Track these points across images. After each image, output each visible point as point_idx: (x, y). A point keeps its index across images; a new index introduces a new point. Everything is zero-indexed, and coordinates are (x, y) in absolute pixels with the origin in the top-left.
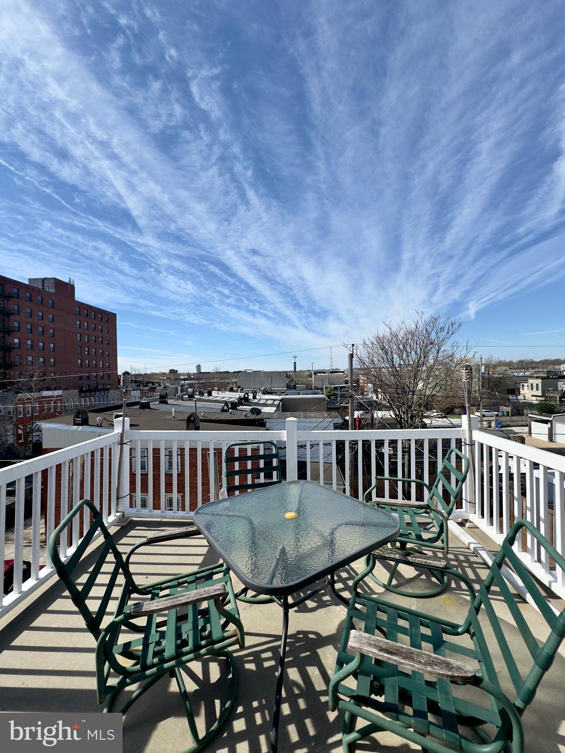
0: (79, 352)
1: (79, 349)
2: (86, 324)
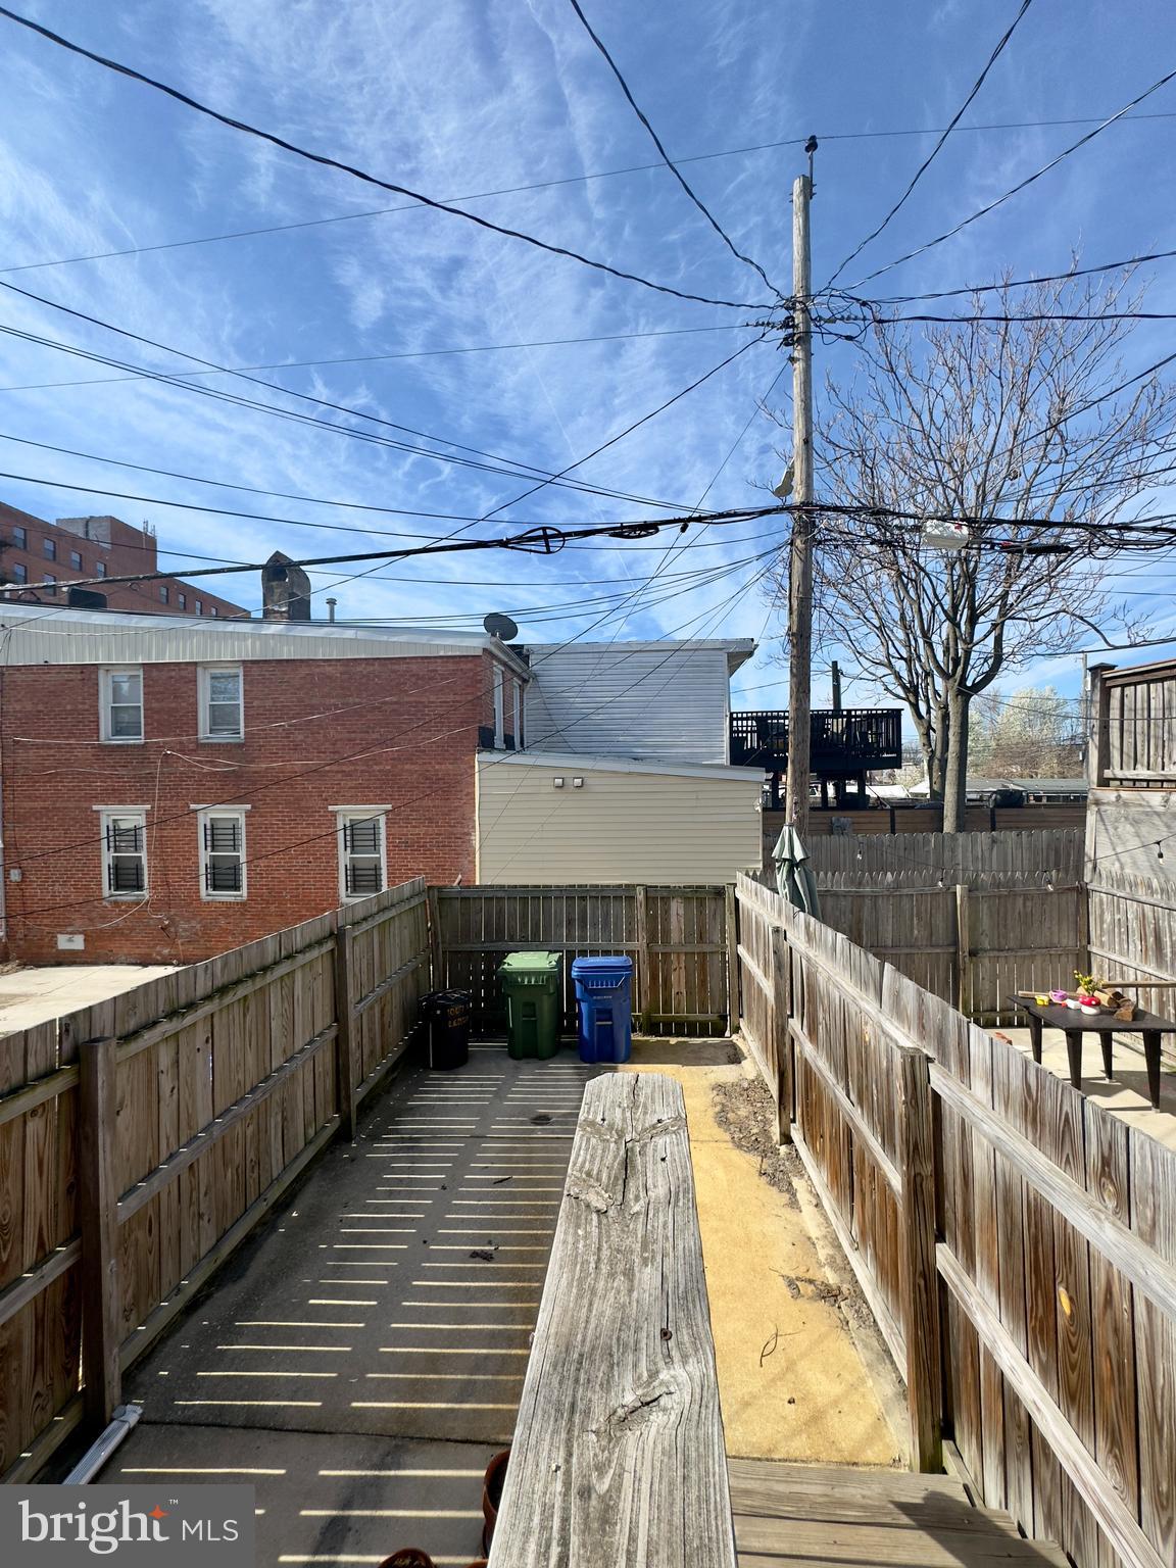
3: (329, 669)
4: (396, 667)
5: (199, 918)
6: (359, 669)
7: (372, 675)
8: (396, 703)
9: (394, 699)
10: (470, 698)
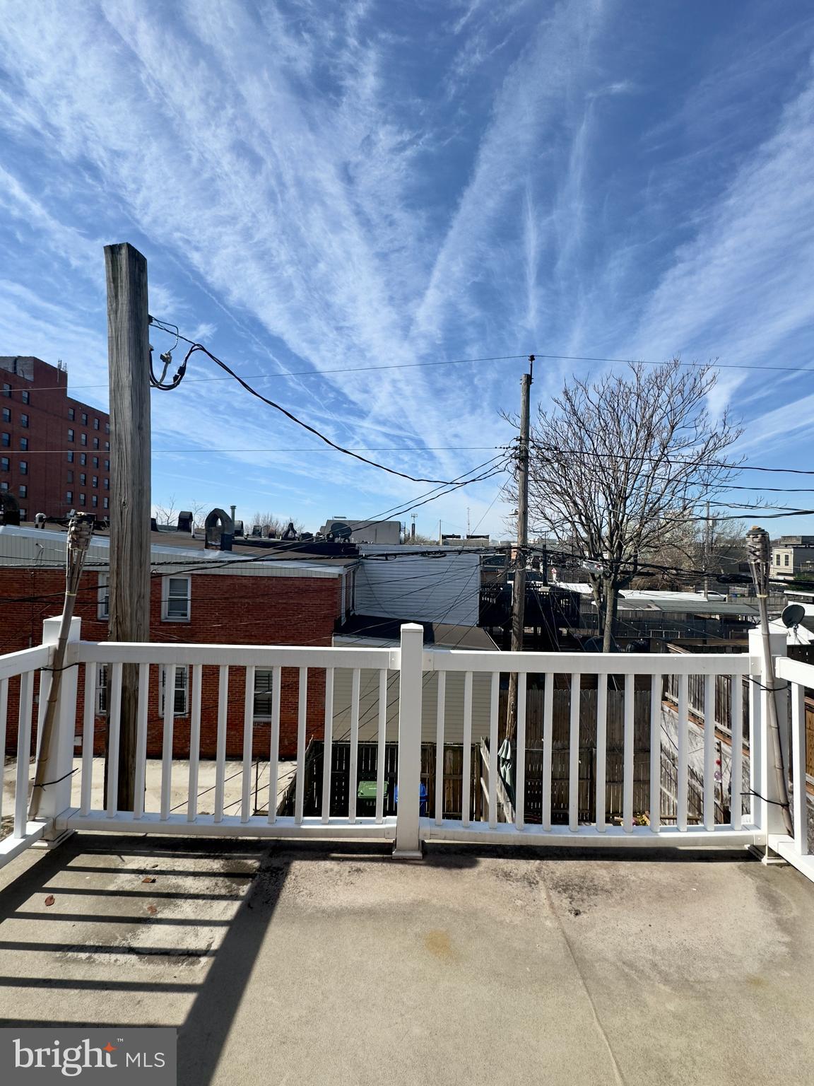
0: (70, 480)
1: (70, 475)
2: (83, 437)
3: (244, 581)
4: (286, 582)
5: (157, 728)
6: (264, 582)
7: (271, 586)
8: (285, 603)
9: (284, 601)
10: (330, 602)
